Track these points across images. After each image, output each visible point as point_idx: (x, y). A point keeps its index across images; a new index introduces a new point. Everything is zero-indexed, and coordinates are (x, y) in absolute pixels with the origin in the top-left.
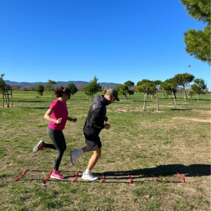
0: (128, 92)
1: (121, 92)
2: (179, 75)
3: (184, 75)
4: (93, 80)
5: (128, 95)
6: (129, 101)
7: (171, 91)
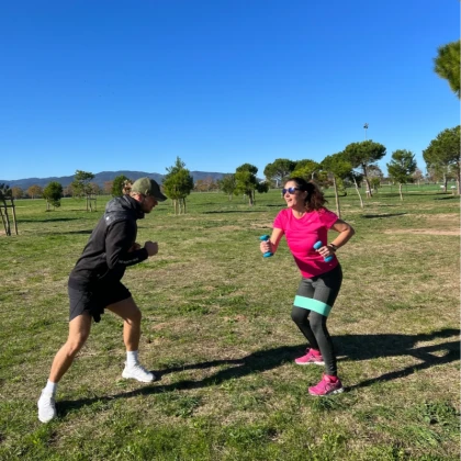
0: (256, 188)
1: (241, 189)
2: (353, 144)
3: (365, 144)
4: (174, 166)
5: (256, 194)
6: (257, 206)
7: (351, 179)
